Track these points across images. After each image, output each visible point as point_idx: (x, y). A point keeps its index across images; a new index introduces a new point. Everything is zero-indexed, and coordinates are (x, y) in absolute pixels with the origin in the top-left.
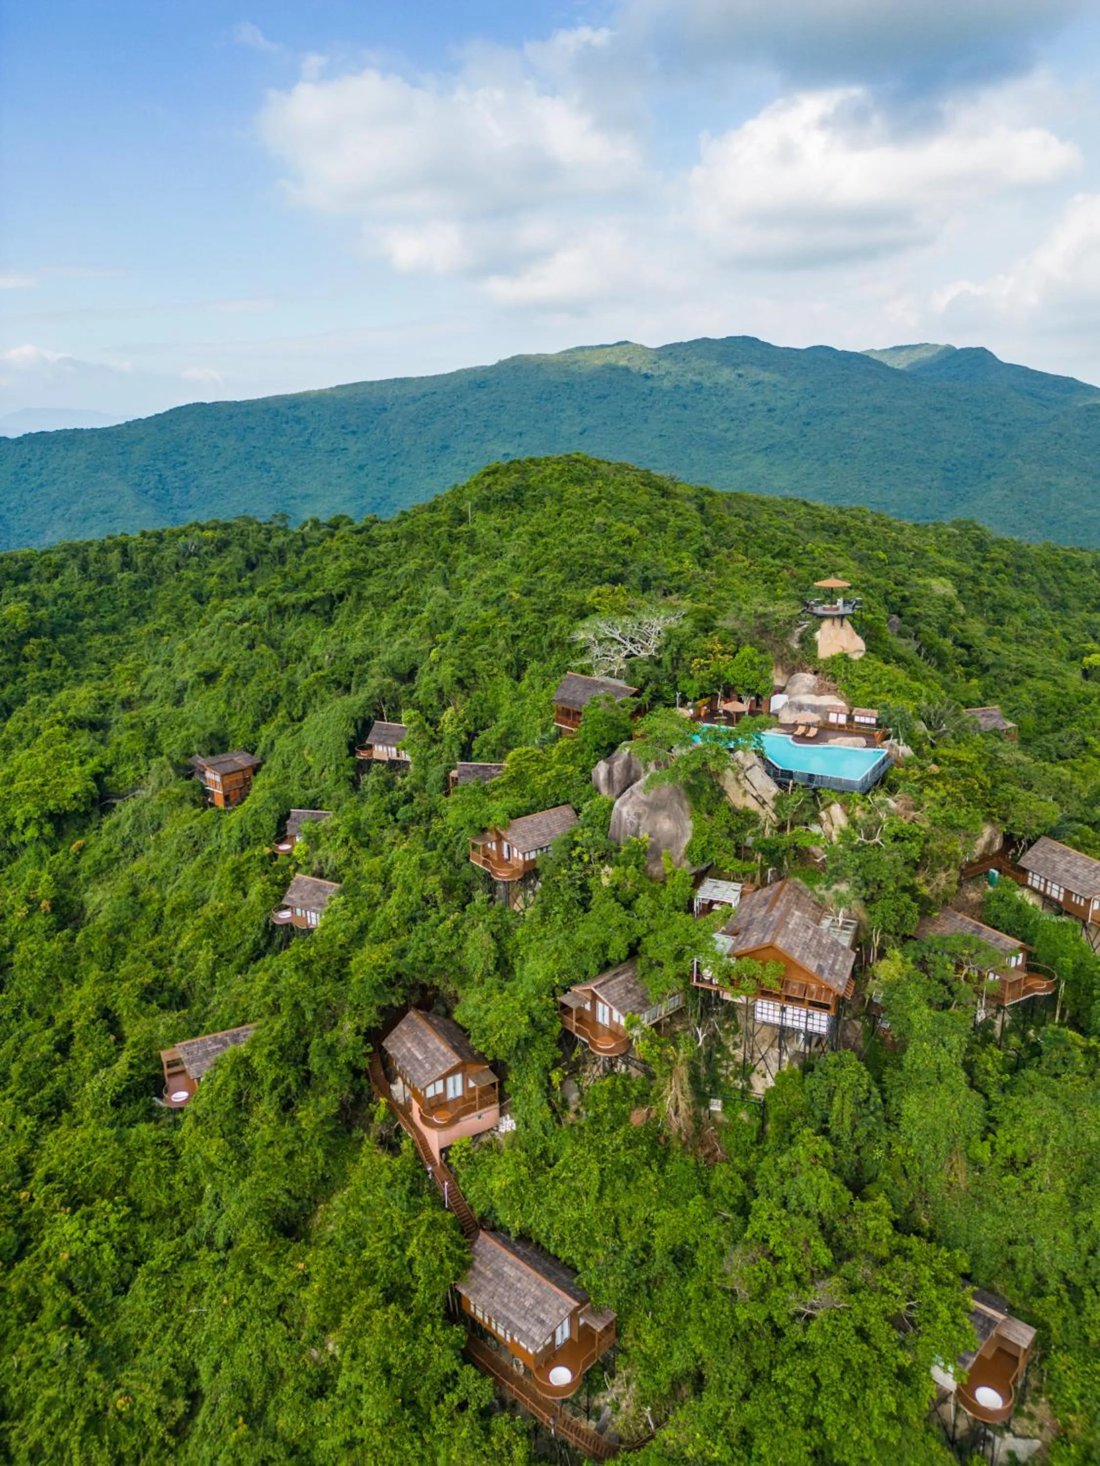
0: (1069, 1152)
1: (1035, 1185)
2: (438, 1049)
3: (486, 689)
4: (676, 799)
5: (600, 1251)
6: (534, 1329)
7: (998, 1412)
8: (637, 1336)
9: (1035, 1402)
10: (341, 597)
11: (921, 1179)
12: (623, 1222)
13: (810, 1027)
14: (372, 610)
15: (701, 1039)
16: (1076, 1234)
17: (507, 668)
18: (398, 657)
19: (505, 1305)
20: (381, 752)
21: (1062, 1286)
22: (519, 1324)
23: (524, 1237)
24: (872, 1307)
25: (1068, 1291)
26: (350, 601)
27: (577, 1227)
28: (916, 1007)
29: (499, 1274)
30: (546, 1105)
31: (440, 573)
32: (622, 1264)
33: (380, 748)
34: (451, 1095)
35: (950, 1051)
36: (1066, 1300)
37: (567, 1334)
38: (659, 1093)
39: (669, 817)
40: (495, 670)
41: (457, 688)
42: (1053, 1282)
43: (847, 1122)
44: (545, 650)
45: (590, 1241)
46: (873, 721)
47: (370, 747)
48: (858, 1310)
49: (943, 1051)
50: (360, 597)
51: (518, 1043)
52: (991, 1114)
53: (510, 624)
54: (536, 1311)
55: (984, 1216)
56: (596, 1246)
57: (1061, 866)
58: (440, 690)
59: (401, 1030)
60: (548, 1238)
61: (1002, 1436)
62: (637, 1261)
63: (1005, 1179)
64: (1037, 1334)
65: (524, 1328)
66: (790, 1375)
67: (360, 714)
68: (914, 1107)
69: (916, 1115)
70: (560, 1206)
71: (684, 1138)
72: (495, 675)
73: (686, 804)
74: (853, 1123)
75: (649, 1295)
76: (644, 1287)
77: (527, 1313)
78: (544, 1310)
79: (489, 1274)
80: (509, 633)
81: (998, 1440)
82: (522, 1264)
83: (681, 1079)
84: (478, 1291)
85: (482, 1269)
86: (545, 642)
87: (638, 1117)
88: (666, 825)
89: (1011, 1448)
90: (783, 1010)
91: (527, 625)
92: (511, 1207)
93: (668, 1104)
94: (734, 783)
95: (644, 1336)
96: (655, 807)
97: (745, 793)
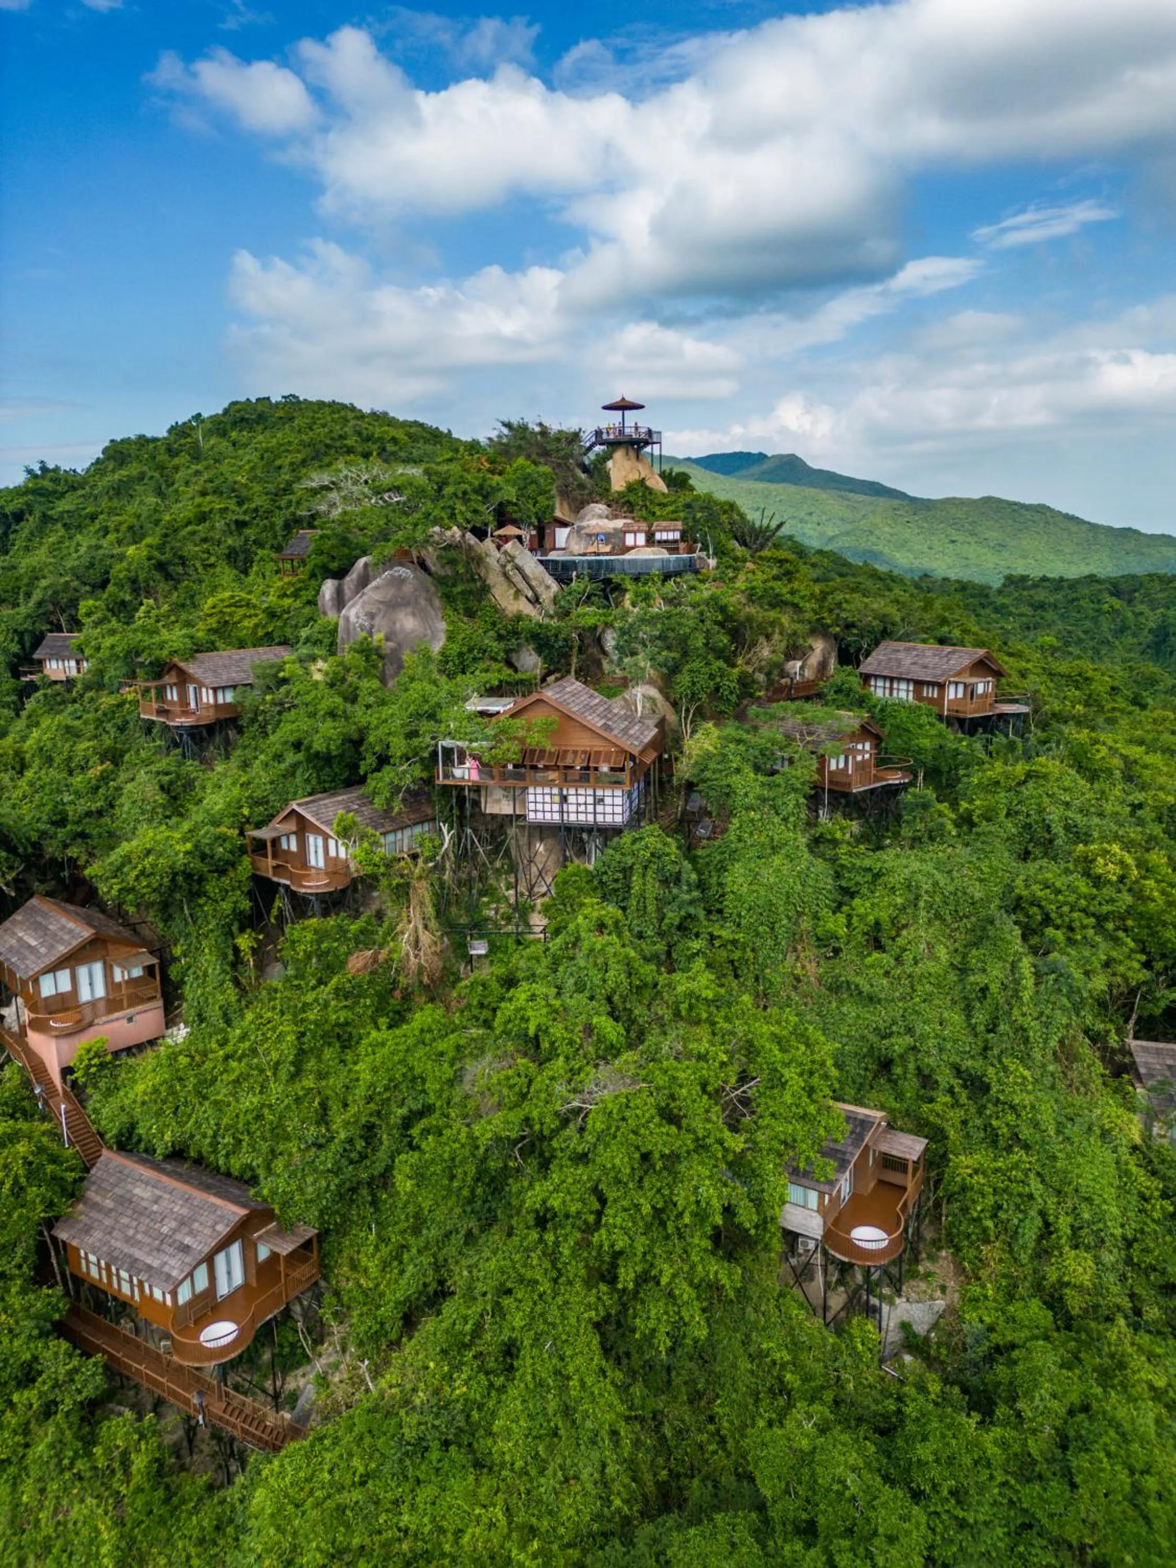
0: (948, 918)
1: (908, 957)
2: (63, 928)
3: (201, 581)
4: (424, 594)
5: (293, 1147)
6: (172, 1262)
7: (882, 1253)
8: (354, 1267)
9: (932, 1258)
10: (19, 517)
11: (757, 979)
12: (334, 1106)
13: (600, 818)
14: (62, 532)
15: (447, 838)
16: (968, 1010)
17: (228, 556)
18: (86, 560)
19: (128, 1240)
20: (55, 669)
21: (956, 1082)
22: (149, 1261)
23: (177, 1154)
24: (681, 1075)
25: (965, 1086)
26: (32, 521)
27: (259, 1117)
28: (738, 771)
29: (125, 1201)
30: (229, 984)
31: (153, 483)
32: (327, 1159)
33: (54, 664)
34: (85, 995)
35: (785, 820)
36: (963, 1099)
37: (238, 1279)
38: (392, 928)
39: (414, 615)
40: (213, 560)
41: (158, 576)
42: (945, 1078)
43: (651, 908)
44: (280, 533)
45: (278, 1133)
46: (677, 535)
47: (40, 662)
48: (661, 1080)
49: (776, 820)
50: (46, 519)
51: (173, 880)
52: (844, 883)
53: (233, 507)
54: (178, 1237)
55: (844, 1009)
56: (288, 1138)
57: (907, 661)
58: (134, 581)
59: (14, 921)
60: (214, 1145)
61: (892, 1303)
62: (354, 1155)
63: (869, 960)
64: (927, 1149)
65: (156, 1264)
66: (556, 1190)
67: (27, 625)
68: (740, 880)
69: (745, 889)
70: (234, 1094)
71: (426, 980)
72: (212, 566)
73: (437, 603)
74: (659, 910)
75: (374, 1203)
76: (365, 1192)
77: (161, 1243)
78: (191, 1233)
79: (109, 1204)
80: (232, 517)
81: (885, 1308)
82: (164, 1179)
83: (422, 903)
84: (87, 1230)
85: (98, 1199)
86: (279, 522)
87: (358, 961)
88: (408, 623)
89: (905, 1318)
90: (564, 799)
91: (256, 510)
92: (159, 1113)
93: (404, 945)
94: (501, 579)
95: (364, 1261)
96: (392, 605)
97: (518, 592)
